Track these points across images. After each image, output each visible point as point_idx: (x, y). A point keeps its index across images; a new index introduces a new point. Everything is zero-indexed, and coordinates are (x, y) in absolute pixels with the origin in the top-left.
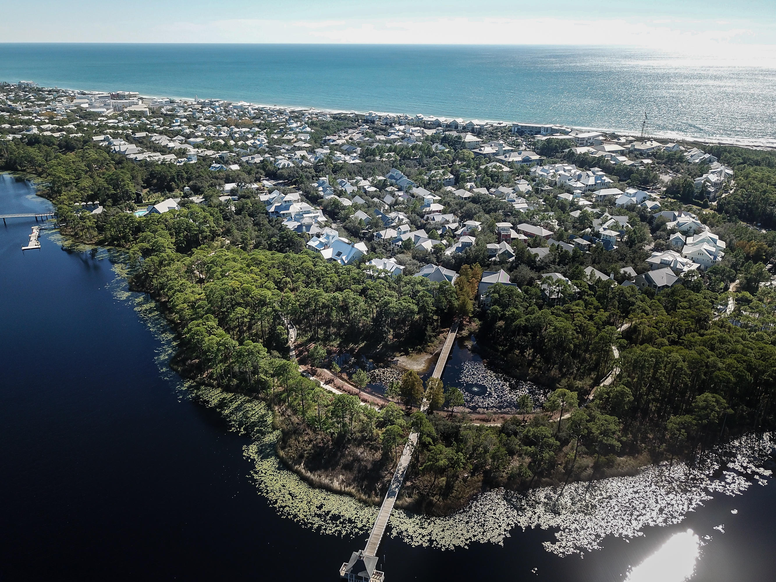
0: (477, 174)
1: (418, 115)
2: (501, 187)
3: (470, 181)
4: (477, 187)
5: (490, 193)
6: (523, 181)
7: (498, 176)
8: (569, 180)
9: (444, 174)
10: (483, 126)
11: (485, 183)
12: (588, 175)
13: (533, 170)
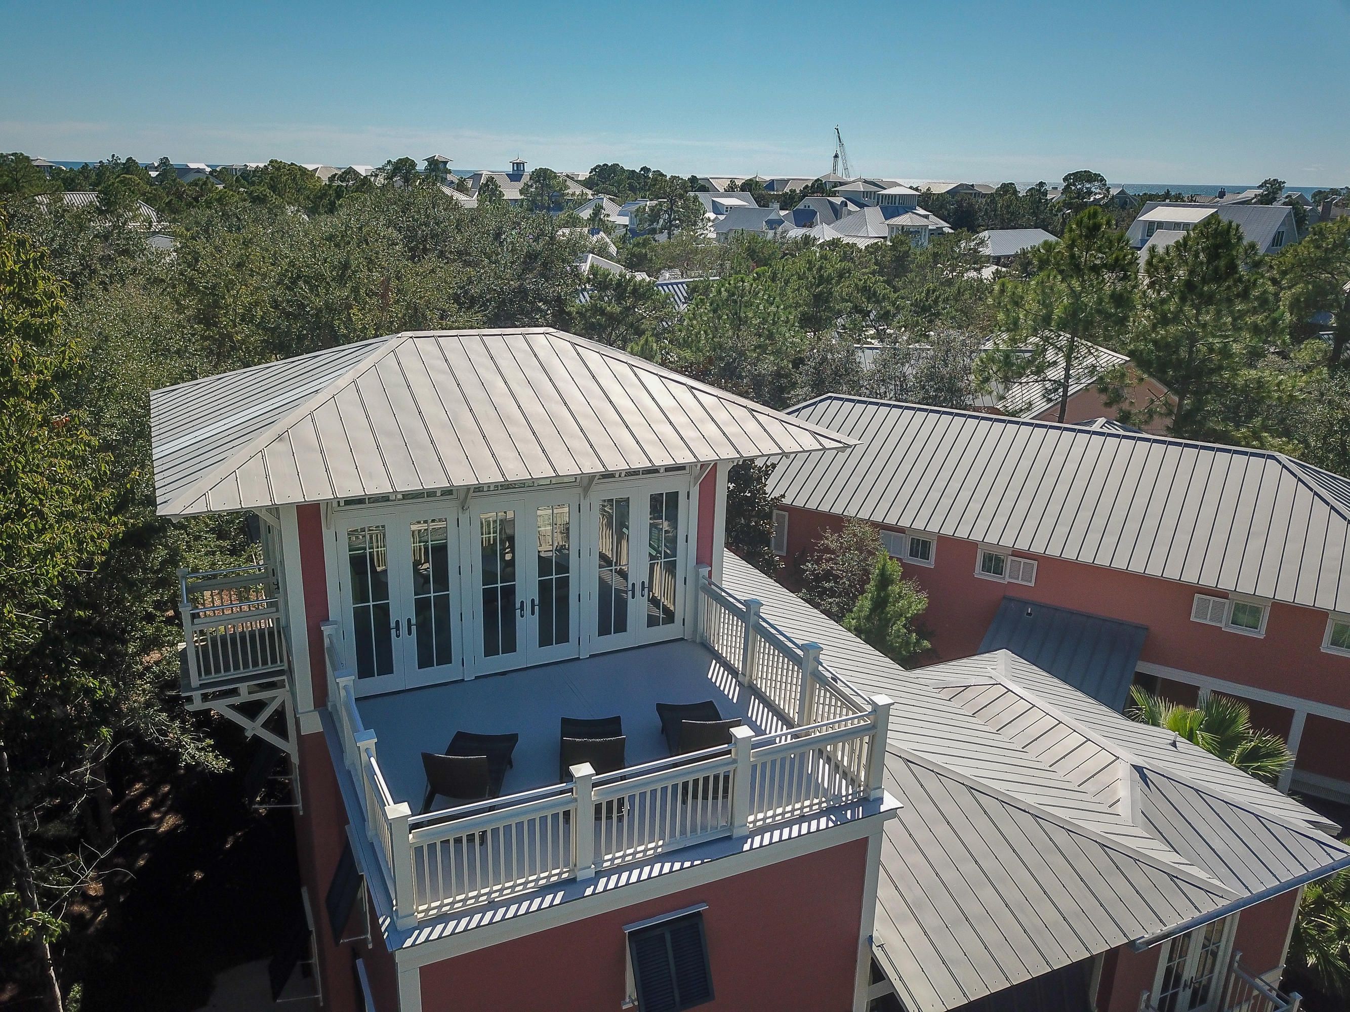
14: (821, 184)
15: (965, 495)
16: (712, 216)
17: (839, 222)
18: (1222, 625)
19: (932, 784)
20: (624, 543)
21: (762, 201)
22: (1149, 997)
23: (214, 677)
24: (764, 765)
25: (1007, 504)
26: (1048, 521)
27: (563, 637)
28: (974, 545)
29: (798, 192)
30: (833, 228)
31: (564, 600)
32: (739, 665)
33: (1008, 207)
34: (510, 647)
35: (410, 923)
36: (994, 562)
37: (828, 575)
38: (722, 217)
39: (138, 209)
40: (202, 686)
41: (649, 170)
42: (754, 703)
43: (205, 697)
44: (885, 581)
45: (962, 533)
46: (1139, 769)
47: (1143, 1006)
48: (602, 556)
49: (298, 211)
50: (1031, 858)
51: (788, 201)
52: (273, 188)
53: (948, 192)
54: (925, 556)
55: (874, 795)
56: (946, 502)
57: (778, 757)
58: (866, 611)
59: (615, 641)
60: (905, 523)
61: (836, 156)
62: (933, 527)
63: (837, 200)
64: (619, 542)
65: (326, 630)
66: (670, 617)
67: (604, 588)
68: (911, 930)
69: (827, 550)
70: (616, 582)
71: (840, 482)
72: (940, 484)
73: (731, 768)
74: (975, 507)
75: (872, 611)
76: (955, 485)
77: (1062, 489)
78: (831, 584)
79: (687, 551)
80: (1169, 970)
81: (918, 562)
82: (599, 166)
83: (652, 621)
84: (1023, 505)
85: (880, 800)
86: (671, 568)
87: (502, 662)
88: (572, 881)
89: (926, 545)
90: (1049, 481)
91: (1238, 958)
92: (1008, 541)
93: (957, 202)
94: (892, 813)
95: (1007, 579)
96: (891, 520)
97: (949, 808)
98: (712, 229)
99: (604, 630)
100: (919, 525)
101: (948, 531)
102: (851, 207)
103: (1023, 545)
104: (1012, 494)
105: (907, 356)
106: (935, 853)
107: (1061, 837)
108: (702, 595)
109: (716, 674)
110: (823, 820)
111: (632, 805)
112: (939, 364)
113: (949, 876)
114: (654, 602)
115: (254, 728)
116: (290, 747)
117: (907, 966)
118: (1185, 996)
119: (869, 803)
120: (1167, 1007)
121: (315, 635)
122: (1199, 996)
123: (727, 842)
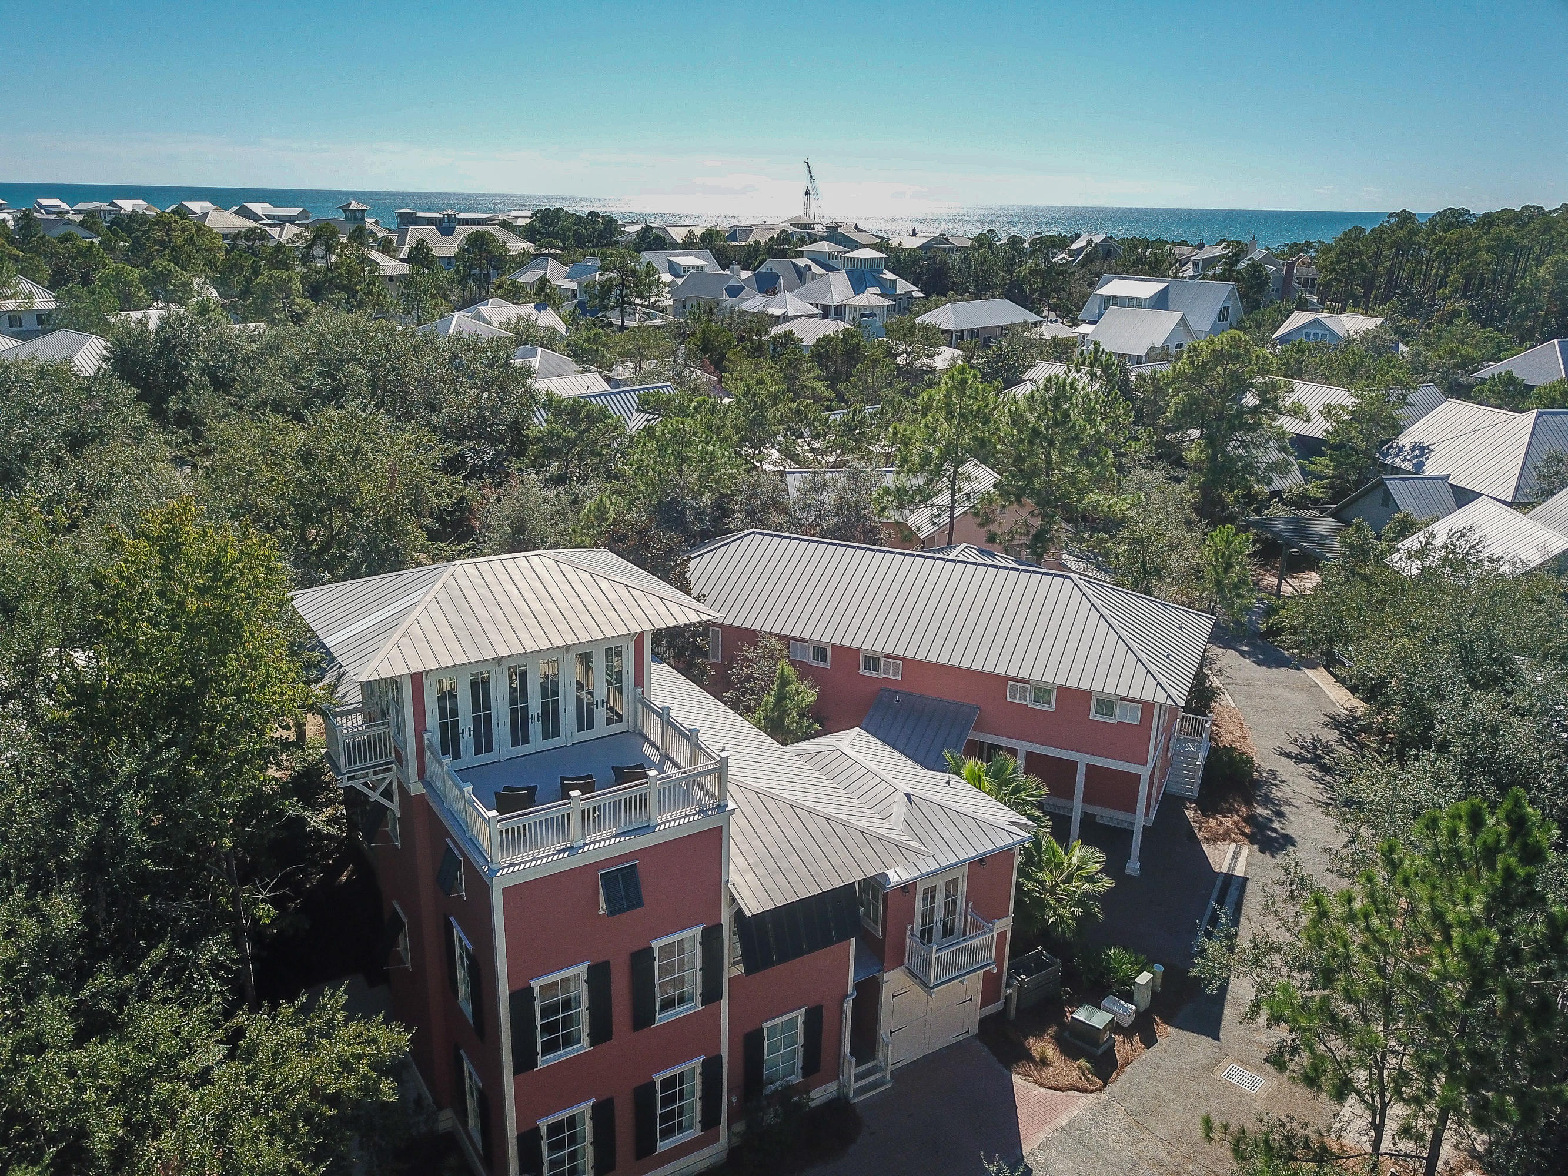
8: (733, 293)
13: (529, 277)
14: (788, 235)
15: (851, 612)
16: (667, 278)
17: (803, 288)
18: (1027, 703)
19: (771, 805)
20: (590, 672)
21: (723, 259)
22: (912, 928)
23: (353, 767)
24: (665, 789)
25: (880, 619)
26: (909, 631)
27: (556, 734)
28: (857, 651)
29: (762, 244)
30: (796, 296)
31: (556, 711)
32: (659, 744)
33: (982, 264)
34: (526, 741)
35: (497, 867)
36: (872, 662)
37: (749, 678)
38: (680, 281)
39: (17, 285)
40: (347, 772)
41: (597, 215)
42: (668, 763)
43: (350, 779)
44: (784, 682)
45: (846, 643)
46: (908, 796)
47: (909, 933)
48: (578, 682)
49: (204, 283)
50: (820, 839)
51: (751, 257)
52: (176, 260)
53: (920, 247)
54: (824, 660)
55: (723, 803)
56: (837, 618)
57: (672, 784)
58: (771, 705)
59: (587, 735)
60: (806, 635)
61: (807, 193)
62: (826, 639)
63: (802, 262)
64: (587, 673)
65: (426, 736)
66: (620, 717)
67: (579, 701)
68: (750, 877)
69: (746, 659)
70: (586, 698)
71: (759, 604)
72: (833, 604)
73: (647, 791)
74: (857, 621)
75: (775, 705)
76: (844, 604)
77: (920, 605)
78: (752, 685)
79: (629, 679)
80: (924, 913)
81: (819, 664)
82: (541, 210)
83: (609, 722)
84: (892, 618)
85: (727, 806)
86: (619, 690)
87: (522, 749)
88: (572, 848)
89: (824, 650)
90: (912, 599)
91: (970, 905)
92: (878, 648)
93: (930, 258)
94: (733, 811)
95: (883, 676)
96: (796, 634)
97: (778, 817)
98: (669, 296)
99: (580, 729)
100: (816, 637)
101: (836, 641)
102: (816, 269)
103: (888, 650)
104: (884, 610)
105: (824, 486)
106: (767, 840)
107: (839, 829)
108: (638, 704)
109: (647, 749)
110: (696, 817)
111: (599, 811)
112: (848, 494)
113: (774, 850)
114: (610, 709)
115: (375, 796)
116: (395, 807)
117: (746, 893)
118: (938, 929)
119: (721, 807)
120: (927, 936)
121: (419, 739)
122: (948, 930)
123: (647, 828)
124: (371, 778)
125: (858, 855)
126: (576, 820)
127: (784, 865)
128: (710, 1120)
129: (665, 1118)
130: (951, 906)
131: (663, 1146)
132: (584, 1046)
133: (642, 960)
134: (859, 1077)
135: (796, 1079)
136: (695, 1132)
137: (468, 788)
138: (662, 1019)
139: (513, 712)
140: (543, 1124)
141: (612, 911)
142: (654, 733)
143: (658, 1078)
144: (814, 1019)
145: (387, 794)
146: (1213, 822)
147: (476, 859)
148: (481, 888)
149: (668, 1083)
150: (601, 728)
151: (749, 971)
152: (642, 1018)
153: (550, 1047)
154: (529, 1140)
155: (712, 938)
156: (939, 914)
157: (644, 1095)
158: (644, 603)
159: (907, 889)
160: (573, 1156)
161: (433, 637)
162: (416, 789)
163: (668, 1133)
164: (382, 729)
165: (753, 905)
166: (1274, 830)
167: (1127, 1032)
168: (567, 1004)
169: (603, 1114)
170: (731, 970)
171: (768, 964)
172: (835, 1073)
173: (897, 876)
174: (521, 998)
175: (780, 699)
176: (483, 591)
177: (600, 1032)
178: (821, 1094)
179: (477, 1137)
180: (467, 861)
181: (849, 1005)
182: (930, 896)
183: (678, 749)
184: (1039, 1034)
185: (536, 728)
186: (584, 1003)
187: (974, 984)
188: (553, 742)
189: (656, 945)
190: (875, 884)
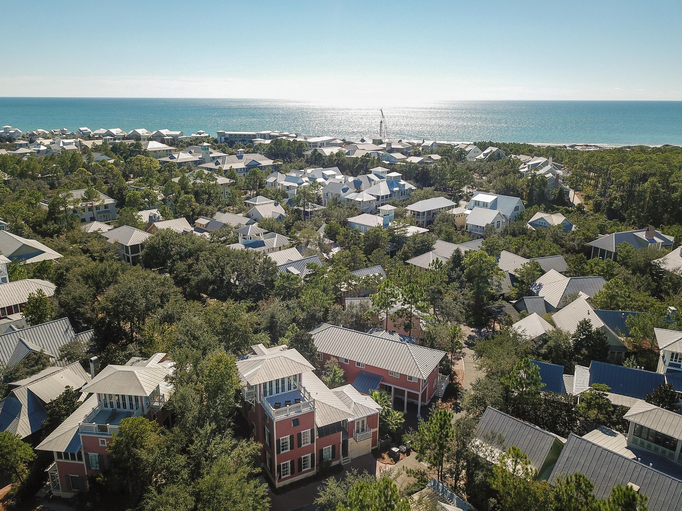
0: (165, 193)
1: (82, 129)
2: (218, 214)
3: (151, 205)
4: (167, 219)
5: (198, 230)
6: (260, 200)
7: (210, 194)
8: (345, 190)
9: (89, 197)
10: (176, 136)
11: (182, 208)
12: (370, 180)
13: (271, 180)
15: (354, 351)
16: (322, 180)
17: (370, 188)
19: (325, 406)
22: (354, 430)
23: (247, 397)
25: (360, 353)
26: (367, 357)
27: (284, 391)
28: (355, 362)
31: (284, 387)
32: (303, 394)
35: (274, 418)
36: (358, 364)
40: (246, 399)
42: (305, 398)
44: (335, 371)
45: (352, 359)
46: (354, 403)
50: (333, 412)
56: (350, 352)
58: (331, 378)
60: (343, 357)
61: (381, 122)
62: (347, 358)
63: (371, 176)
64: (290, 381)
66: (296, 387)
67: (288, 385)
68: (319, 420)
70: (290, 384)
71: (332, 347)
72: (350, 348)
74: (355, 354)
76: (352, 349)
79: (298, 380)
80: (357, 427)
81: (346, 363)
83: (294, 388)
84: (363, 353)
86: (296, 383)
87: (278, 394)
88: (287, 415)
89: (347, 360)
91: (368, 425)
92: (359, 361)
93: (422, 167)
94: (316, 408)
95: (361, 367)
96: (340, 356)
97: (326, 408)
99: (289, 390)
100: (345, 357)
101: (350, 359)
102: (376, 179)
103: (362, 362)
106: (323, 413)
107: (338, 411)
108: (300, 385)
109: (301, 395)
110: (309, 409)
111: (292, 408)
114: (294, 386)
115: (251, 403)
116: (254, 405)
117: (318, 423)
118: (360, 430)
119: (314, 408)
120: (358, 431)
121: (260, 393)
122: (363, 430)
123: (300, 411)
124: (250, 399)
125: (341, 416)
126: (288, 410)
127: (326, 418)
128: (313, 466)
129: (304, 465)
130: (363, 426)
131: (303, 470)
132: (289, 450)
133: (299, 435)
134: (343, 460)
135: (330, 459)
136: (310, 468)
137: (270, 404)
138: (303, 446)
139: (276, 388)
140: (282, 464)
141: (294, 426)
142: (302, 391)
143: (302, 457)
144: (334, 447)
145: (253, 402)
146: (445, 404)
147: (271, 417)
148: (271, 421)
149: (304, 458)
150: (292, 390)
151: (319, 437)
152: (299, 445)
153: (283, 450)
154: (279, 466)
155: (312, 431)
156: (360, 427)
157: (300, 460)
158: (301, 367)
159: (353, 422)
160: (287, 470)
161: (263, 376)
162: (259, 402)
163: (304, 468)
164: (252, 391)
165: (319, 426)
166: (460, 406)
167: (404, 453)
168: (286, 442)
169: (292, 463)
170: (316, 437)
171: (323, 436)
172: (339, 458)
173: (350, 420)
174: (278, 441)
175: (334, 375)
176: (271, 365)
177: (292, 448)
178: (334, 463)
179: (269, 467)
180: (269, 417)
181: (341, 445)
182: (358, 423)
183: (307, 395)
184: (385, 453)
185: (280, 390)
186: (289, 442)
187: (370, 441)
188: (283, 393)
189: (302, 432)
190: (345, 421)
